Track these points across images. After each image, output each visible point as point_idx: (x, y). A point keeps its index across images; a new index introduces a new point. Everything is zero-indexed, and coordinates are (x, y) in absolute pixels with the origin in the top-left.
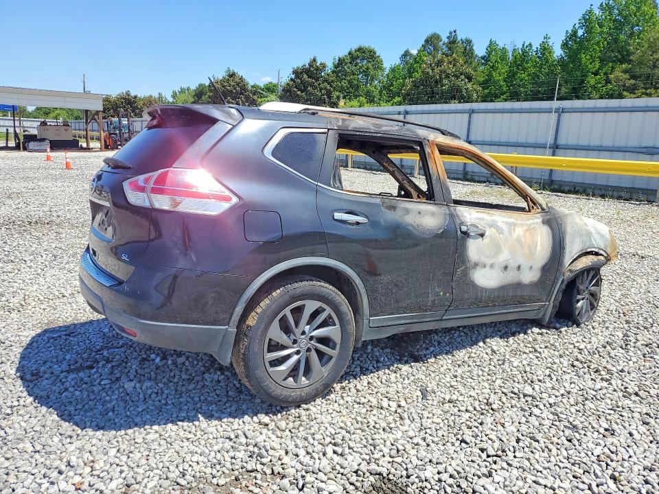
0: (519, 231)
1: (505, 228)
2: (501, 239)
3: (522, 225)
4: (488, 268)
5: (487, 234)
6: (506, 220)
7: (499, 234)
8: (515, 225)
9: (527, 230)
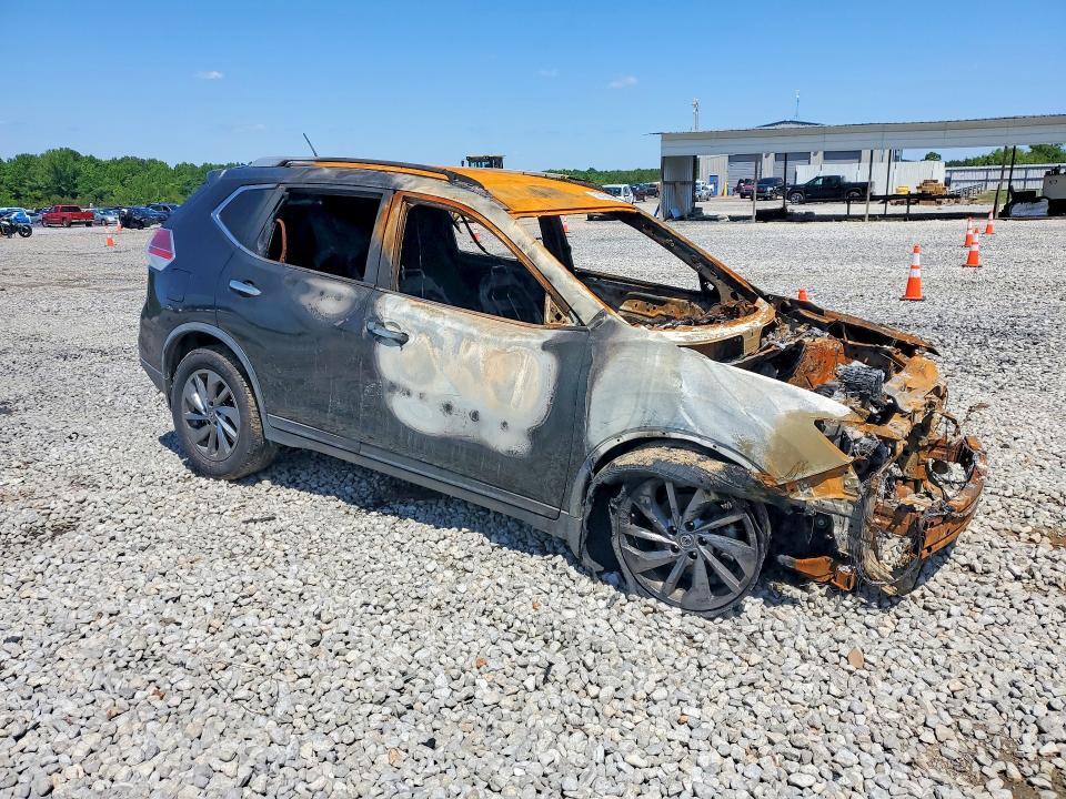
0: (477, 350)
1: (449, 339)
2: (434, 356)
3: (487, 341)
4: (414, 398)
5: (411, 340)
6: (457, 326)
7: (433, 347)
8: (472, 338)
9: (497, 353)
